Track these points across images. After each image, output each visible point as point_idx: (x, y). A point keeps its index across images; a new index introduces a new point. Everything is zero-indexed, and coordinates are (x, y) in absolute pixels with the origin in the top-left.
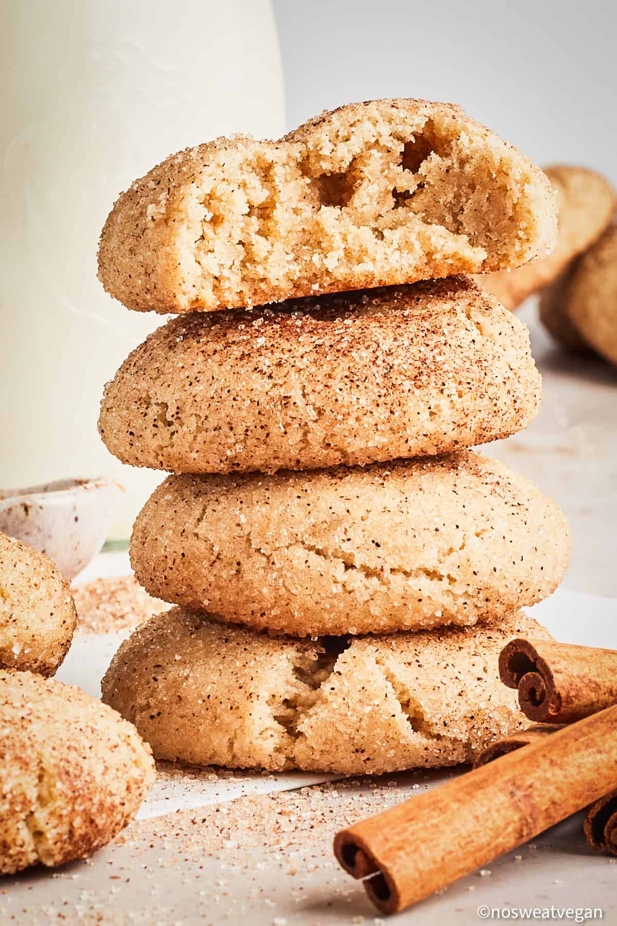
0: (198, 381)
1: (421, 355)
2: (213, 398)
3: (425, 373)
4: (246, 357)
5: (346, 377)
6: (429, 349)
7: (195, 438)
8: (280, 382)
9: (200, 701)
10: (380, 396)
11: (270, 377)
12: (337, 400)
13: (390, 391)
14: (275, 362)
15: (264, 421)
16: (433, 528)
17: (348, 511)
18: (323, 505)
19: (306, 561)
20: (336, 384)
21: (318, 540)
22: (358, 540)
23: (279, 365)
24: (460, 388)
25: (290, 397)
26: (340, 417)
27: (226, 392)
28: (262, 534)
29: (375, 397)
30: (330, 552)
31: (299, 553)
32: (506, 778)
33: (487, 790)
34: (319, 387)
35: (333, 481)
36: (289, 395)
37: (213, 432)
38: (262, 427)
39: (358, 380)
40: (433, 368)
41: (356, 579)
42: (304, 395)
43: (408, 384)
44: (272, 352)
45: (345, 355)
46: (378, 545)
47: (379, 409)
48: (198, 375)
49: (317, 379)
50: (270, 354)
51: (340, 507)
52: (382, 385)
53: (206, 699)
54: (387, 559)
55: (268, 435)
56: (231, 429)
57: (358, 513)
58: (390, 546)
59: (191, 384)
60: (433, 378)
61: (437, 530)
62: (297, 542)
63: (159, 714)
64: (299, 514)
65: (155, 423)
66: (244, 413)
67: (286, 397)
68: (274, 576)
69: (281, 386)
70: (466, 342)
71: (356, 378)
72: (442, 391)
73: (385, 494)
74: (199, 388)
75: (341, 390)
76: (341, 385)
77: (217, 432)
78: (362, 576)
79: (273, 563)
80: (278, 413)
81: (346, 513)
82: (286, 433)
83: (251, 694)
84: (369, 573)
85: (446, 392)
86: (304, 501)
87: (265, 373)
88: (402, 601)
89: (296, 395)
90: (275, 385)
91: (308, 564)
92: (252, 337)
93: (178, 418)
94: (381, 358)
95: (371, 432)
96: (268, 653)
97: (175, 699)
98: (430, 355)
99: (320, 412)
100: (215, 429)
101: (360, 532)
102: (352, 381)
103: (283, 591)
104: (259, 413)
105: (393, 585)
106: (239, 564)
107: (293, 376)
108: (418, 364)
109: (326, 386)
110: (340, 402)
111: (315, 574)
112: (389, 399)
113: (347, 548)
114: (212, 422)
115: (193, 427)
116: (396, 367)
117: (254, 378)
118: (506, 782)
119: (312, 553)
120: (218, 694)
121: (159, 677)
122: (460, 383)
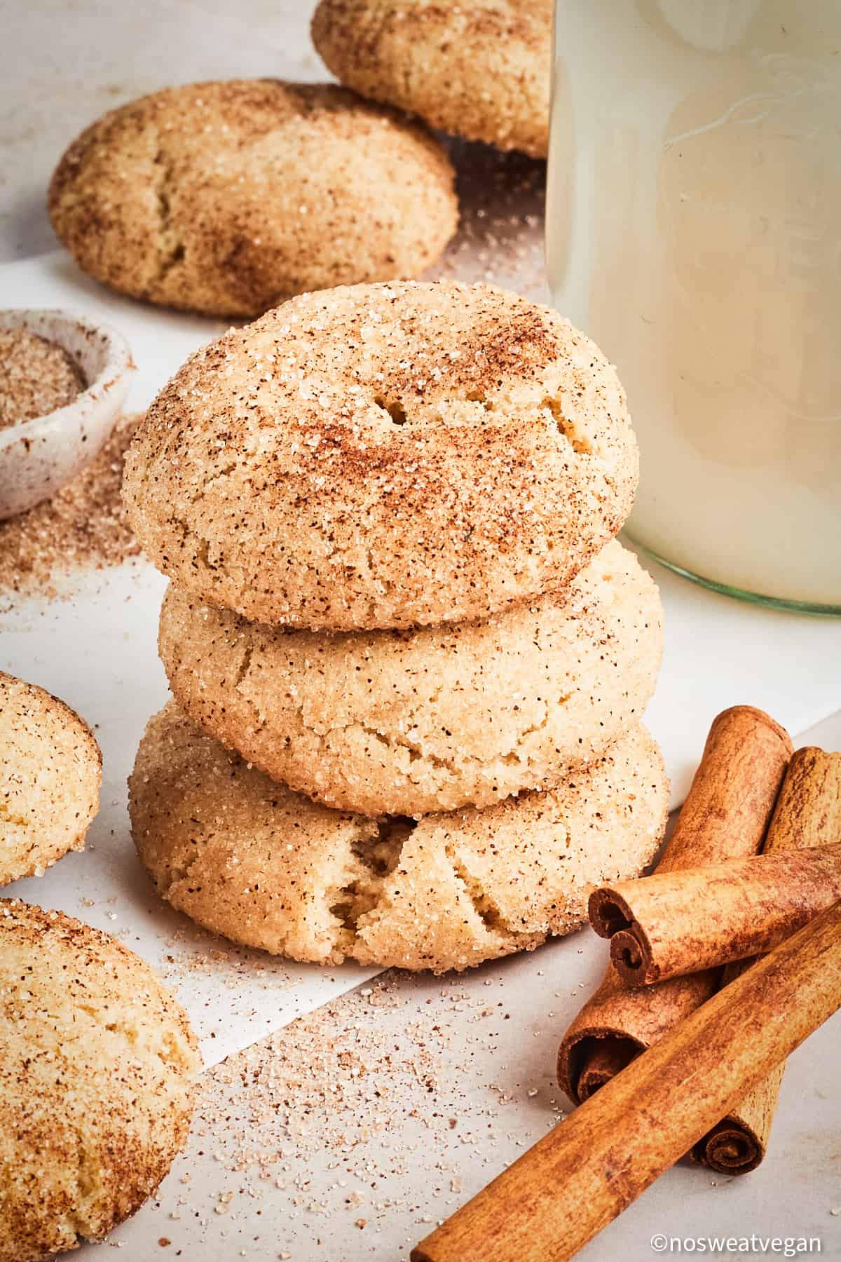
0: (245, 525)
1: (506, 504)
2: (263, 553)
3: (511, 532)
4: (303, 504)
5: (420, 544)
6: (515, 492)
7: (242, 594)
8: (343, 546)
9: (247, 891)
10: (458, 567)
11: (331, 539)
12: (409, 575)
13: (471, 559)
14: (337, 516)
15: (324, 594)
16: (511, 707)
17: (415, 690)
18: (386, 682)
19: (366, 749)
20: (409, 554)
21: (380, 723)
22: (425, 727)
23: (341, 521)
24: (551, 539)
25: (354, 568)
26: (413, 595)
27: (279, 549)
28: (316, 710)
29: (453, 567)
30: (393, 739)
31: (357, 738)
32: (602, 1153)
33: (581, 1174)
34: (389, 557)
35: (398, 646)
36: (353, 565)
37: (263, 595)
38: (322, 600)
39: (434, 548)
40: (520, 523)
41: (423, 769)
42: (371, 566)
43: (491, 549)
44: (333, 500)
45: (418, 511)
46: (448, 734)
47: (458, 581)
48: (246, 516)
49: (386, 546)
50: (330, 503)
51: (405, 684)
52: (461, 554)
53: (253, 888)
54: (459, 749)
55: (328, 608)
56: (286, 596)
57: (426, 692)
58: (462, 733)
59: (237, 527)
60: (520, 537)
61: (516, 708)
62: (355, 721)
63: (199, 889)
64: (358, 690)
65: (195, 561)
66: (300, 582)
67: (350, 568)
68: (329, 762)
69: (344, 551)
70: (557, 471)
71: (431, 545)
72: (530, 551)
73: (457, 663)
74: (246, 536)
75: (414, 561)
76: (414, 555)
77: (268, 596)
78: (430, 766)
79: (328, 747)
80: (341, 588)
81: (412, 692)
82: (349, 608)
83: (304, 894)
84: (437, 762)
85: (535, 551)
86: (364, 674)
87: (325, 533)
88: (474, 790)
89: (361, 566)
90: (337, 550)
91: (368, 753)
92: (308, 471)
93: (222, 565)
94: (461, 516)
95: (448, 606)
96: (322, 835)
97: (218, 879)
98: (516, 503)
99: (389, 585)
100: (267, 591)
101: (428, 717)
102: (426, 549)
103: (339, 780)
104: (319, 583)
105: (464, 775)
106: (288, 740)
107: (358, 539)
108: (503, 519)
109: (396, 556)
110: (413, 577)
111: (377, 765)
112: (468, 570)
113: (413, 737)
114: (263, 584)
115: (241, 584)
116: (477, 528)
117: (311, 536)
118: (601, 1160)
119: (373, 737)
120: (267, 886)
121: (198, 840)
122: (551, 534)
